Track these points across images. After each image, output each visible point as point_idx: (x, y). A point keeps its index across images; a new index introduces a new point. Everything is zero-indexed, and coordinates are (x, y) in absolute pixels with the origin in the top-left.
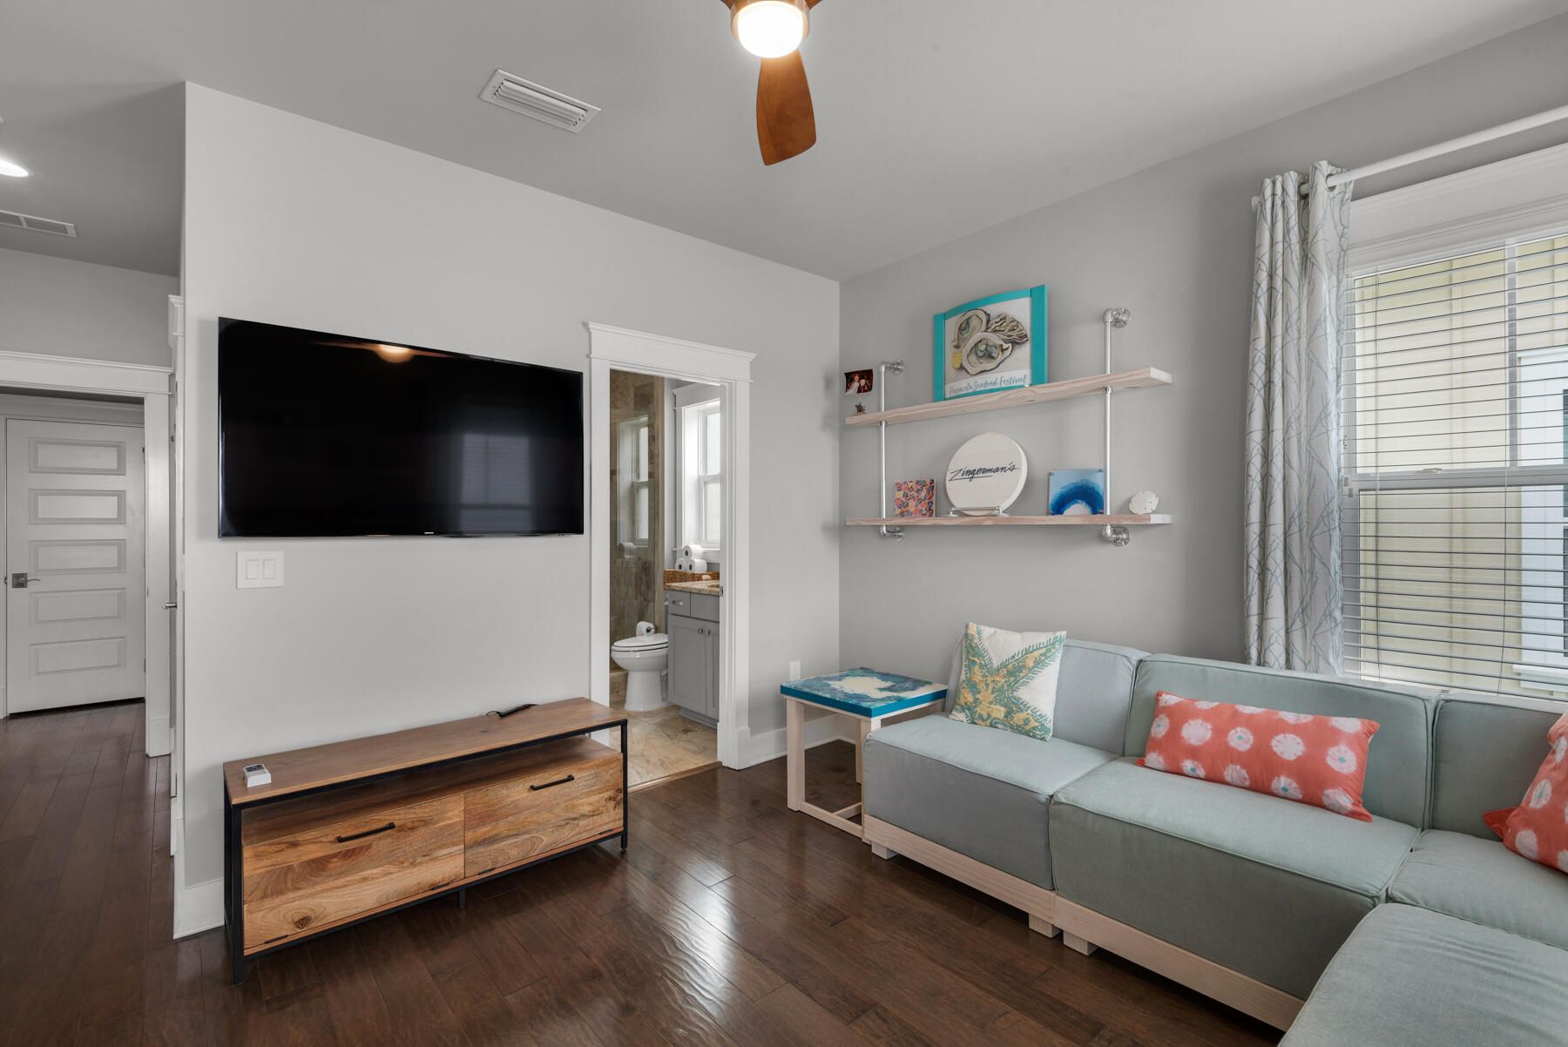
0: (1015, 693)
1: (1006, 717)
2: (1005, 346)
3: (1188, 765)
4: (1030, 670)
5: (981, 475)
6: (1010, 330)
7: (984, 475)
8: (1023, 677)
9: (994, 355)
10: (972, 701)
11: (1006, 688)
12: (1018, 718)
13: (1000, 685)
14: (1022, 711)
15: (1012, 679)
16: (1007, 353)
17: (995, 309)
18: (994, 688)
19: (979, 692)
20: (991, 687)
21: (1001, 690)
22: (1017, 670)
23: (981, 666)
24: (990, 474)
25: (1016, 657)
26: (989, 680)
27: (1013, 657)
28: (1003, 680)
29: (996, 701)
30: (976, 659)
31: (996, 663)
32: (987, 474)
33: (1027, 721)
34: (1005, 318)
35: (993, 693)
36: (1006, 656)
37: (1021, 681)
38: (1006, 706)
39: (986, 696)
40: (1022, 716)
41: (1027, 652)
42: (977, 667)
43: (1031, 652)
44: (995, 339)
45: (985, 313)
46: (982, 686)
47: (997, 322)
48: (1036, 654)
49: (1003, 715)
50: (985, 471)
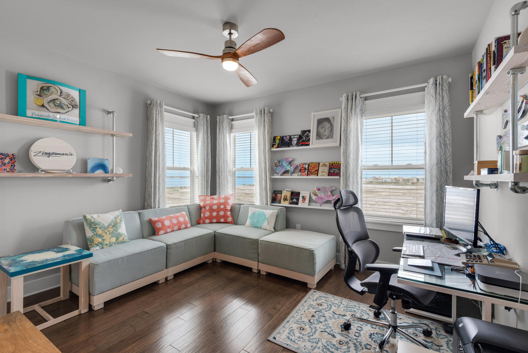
0: (118, 232)
1: (116, 240)
2: (69, 106)
3: (168, 230)
4: (119, 223)
5: (54, 155)
6: (71, 101)
7: (56, 155)
8: (118, 226)
9: (64, 107)
10: (101, 240)
11: (114, 231)
12: (121, 239)
13: (111, 231)
14: (121, 236)
15: (115, 228)
16: (70, 109)
17: (65, 90)
18: (109, 233)
19: (104, 236)
20: (108, 233)
21: (112, 232)
22: (115, 225)
23: (100, 228)
24: (59, 155)
25: (113, 221)
26: (106, 231)
27: (112, 221)
28: (112, 229)
29: (112, 237)
30: (96, 226)
31: (106, 225)
32: (58, 155)
33: (123, 239)
34: (69, 95)
35: (109, 234)
36: (109, 222)
37: (118, 227)
38: (116, 237)
39: (107, 237)
40: (122, 237)
41: (116, 218)
42: (98, 229)
43: (117, 218)
44: (64, 101)
45: (60, 89)
46: (104, 234)
47: (65, 95)
48: (119, 218)
49: (115, 240)
50: (56, 154)
